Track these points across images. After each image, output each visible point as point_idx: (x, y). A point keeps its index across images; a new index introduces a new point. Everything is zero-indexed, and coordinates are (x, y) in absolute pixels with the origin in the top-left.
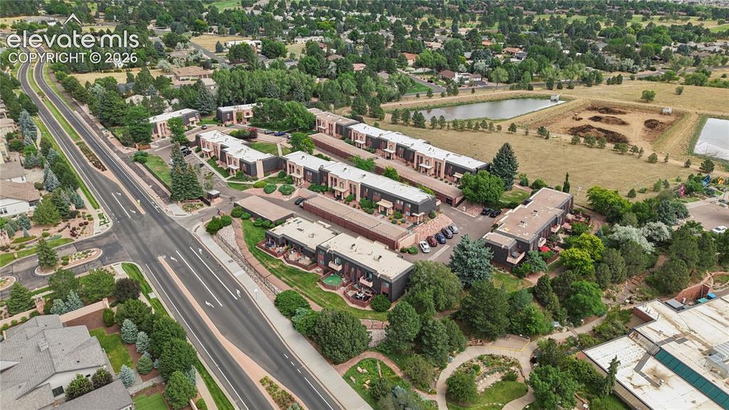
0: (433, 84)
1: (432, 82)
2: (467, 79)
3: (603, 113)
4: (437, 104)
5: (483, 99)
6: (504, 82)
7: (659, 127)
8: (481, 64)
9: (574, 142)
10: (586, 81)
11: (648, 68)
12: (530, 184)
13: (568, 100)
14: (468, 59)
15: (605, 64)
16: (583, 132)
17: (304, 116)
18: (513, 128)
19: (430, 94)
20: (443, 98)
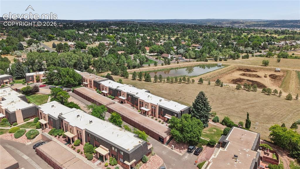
0: (158, 60)
1: (157, 59)
2: (175, 57)
3: (245, 71)
4: (159, 69)
5: (183, 66)
6: (193, 59)
7: (278, 78)
8: (182, 51)
9: (238, 88)
10: (232, 57)
11: (258, 52)
12: (220, 121)
13: (226, 66)
14: (175, 49)
15: (239, 50)
16: (240, 82)
17: (74, 76)
18: (201, 81)
19: (156, 64)
20: (163, 66)
